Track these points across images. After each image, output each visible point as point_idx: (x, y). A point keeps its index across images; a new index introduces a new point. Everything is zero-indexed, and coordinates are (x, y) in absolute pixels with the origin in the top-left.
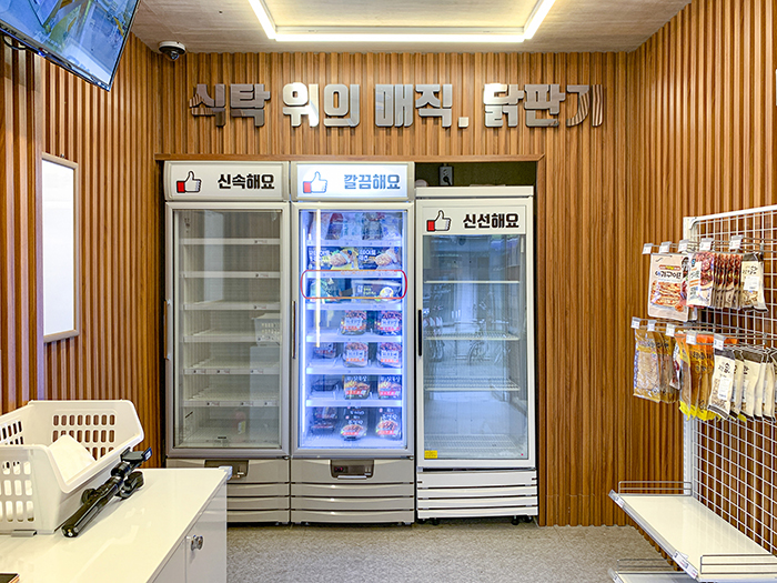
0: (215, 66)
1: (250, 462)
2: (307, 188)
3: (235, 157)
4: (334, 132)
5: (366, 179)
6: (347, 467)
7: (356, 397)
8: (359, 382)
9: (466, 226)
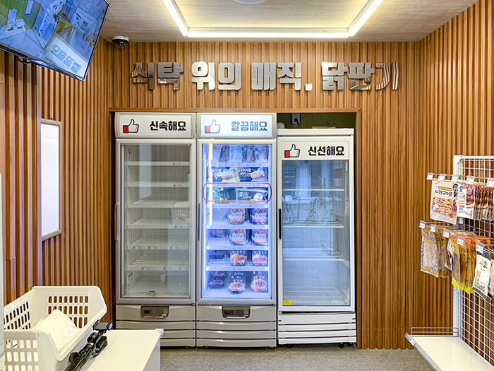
0: (148, 51)
1: (170, 307)
2: (207, 130)
3: (160, 110)
4: (225, 94)
5: (245, 124)
6: (232, 311)
7: (238, 265)
8: (240, 254)
9: (310, 154)
